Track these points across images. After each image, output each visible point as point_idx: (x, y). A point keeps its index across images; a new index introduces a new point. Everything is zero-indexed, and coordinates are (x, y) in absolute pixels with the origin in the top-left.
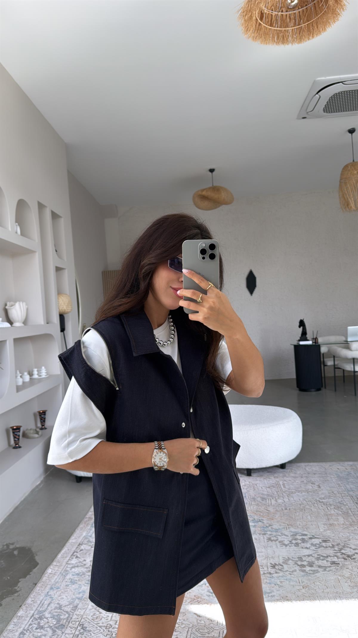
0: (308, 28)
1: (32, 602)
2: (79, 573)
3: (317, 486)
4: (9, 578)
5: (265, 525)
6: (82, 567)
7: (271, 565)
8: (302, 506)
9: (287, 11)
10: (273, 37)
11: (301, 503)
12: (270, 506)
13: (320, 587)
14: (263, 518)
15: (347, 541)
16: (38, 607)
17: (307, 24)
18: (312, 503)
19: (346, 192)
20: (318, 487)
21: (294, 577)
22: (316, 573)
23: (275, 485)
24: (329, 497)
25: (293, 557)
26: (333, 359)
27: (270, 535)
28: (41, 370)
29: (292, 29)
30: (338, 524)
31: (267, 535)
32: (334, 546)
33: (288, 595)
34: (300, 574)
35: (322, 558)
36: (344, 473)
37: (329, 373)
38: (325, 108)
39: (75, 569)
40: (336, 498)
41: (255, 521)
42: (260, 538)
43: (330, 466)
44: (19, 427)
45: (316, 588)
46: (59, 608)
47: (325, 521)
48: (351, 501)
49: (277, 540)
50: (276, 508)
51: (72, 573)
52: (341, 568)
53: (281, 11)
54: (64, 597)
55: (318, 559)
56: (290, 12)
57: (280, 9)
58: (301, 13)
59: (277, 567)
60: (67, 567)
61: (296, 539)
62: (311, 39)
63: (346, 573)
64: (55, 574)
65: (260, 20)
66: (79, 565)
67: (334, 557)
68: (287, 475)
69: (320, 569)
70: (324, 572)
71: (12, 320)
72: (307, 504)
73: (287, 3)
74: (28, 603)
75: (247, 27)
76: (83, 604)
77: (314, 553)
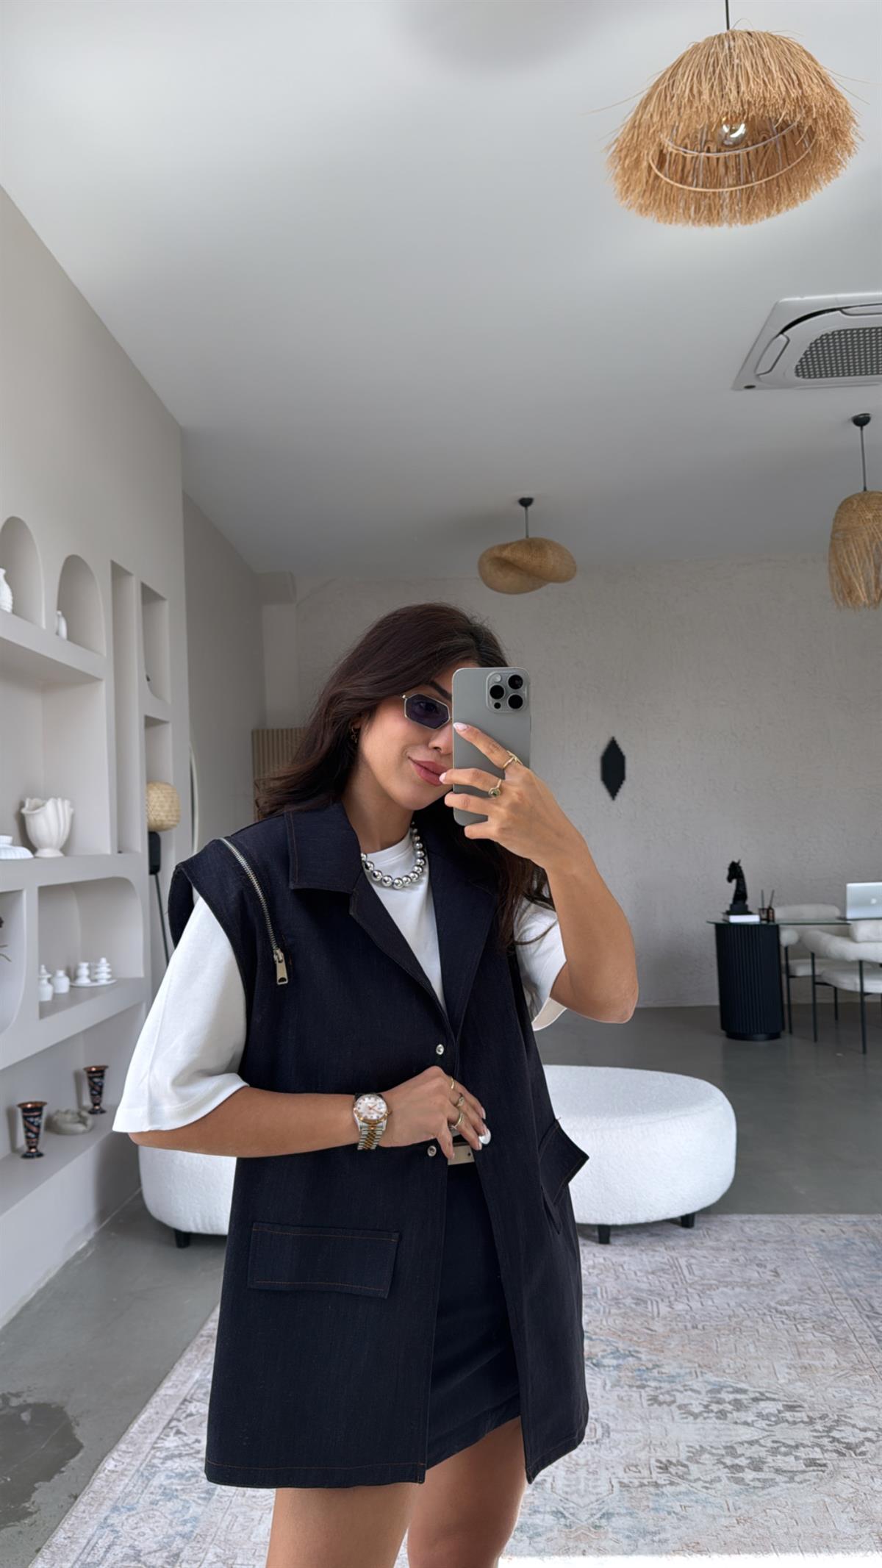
0: (767, 191)
1: (66, 1542)
2: (184, 1472)
3: (772, 1271)
4: (9, 1479)
5: (642, 1365)
6: (190, 1457)
7: (659, 1465)
8: (734, 1320)
9: (719, 151)
10: (687, 208)
11: (732, 1313)
12: (657, 1319)
13: (779, 1522)
14: (639, 1346)
15: (846, 1410)
16: (80, 1554)
17: (766, 182)
18: (759, 1314)
19: (847, 562)
20: (773, 1274)
21: (715, 1496)
22: (770, 1486)
23: (668, 1267)
24: (801, 1301)
25: (713, 1445)
26: (810, 961)
27: (656, 1388)
28: (97, 967)
29: (732, 192)
30: (823, 1367)
31: (647, 1389)
32: (814, 1421)
33: (700, 1540)
34: (733, 1492)
35: (783, 1449)
36: (836, 1242)
37: (799, 995)
38: (799, 367)
39: (175, 1462)
40: (819, 1303)
41: (618, 1354)
42: (631, 1396)
43: (803, 1223)
44: (39, 1105)
45: (769, 1524)
46: (135, 1557)
47: (792, 1359)
48: (853, 1311)
49: (674, 1402)
50: (670, 1325)
51: (164, 1470)
52: (832, 1475)
53: (706, 149)
54: (148, 1531)
55: (774, 1452)
56: (727, 154)
57: (704, 146)
58: (752, 157)
59: (673, 1470)
60: (154, 1457)
61: (719, 1402)
62: (773, 215)
63: (844, 1488)
64: (122, 1474)
65: (657, 167)
66: (184, 1452)
67: (813, 1448)
68: (698, 1245)
69: (780, 1476)
70: (788, 1485)
71: (34, 842)
72: (746, 1316)
73: (720, 132)
74: (58, 1542)
75: (628, 184)
76: (193, 1550)
77: (764, 1437)
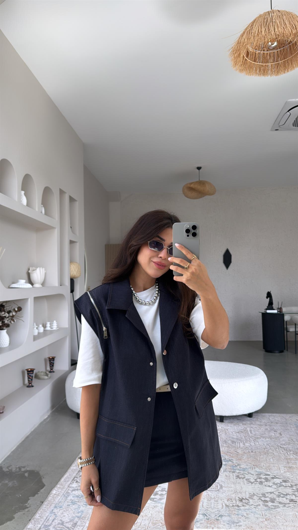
0: (284, 64)
1: (39, 518)
2: (78, 495)
3: (279, 433)
4: (21, 496)
5: (234, 464)
7: (239, 499)
8: (266, 450)
9: (267, 51)
10: (256, 70)
11: (265, 447)
12: (239, 448)
13: (280, 521)
14: (233, 458)
16: (44, 522)
17: (284, 61)
18: (274, 448)
20: (279, 434)
21: (258, 511)
22: (277, 508)
23: (244, 431)
24: (289, 444)
25: (258, 493)
26: (294, 326)
27: (239, 473)
28: (53, 324)
29: (272, 65)
30: (296, 467)
31: (236, 473)
32: (293, 486)
33: (253, 526)
34: (264, 509)
35: (282, 495)
37: (290, 338)
38: (294, 123)
39: (76, 492)
40: (295, 445)
41: (226, 460)
42: (230, 475)
43: (290, 417)
44: (33, 370)
45: (277, 521)
46: (62, 524)
47: (285, 464)
49: (244, 478)
50: (244, 451)
51: (72, 495)
53: (263, 50)
54: (66, 515)
55: (279, 496)
56: (270, 52)
57: (263, 49)
58: (279, 53)
59: (244, 501)
60: (69, 490)
61: (260, 478)
62: (286, 73)
64: (58, 495)
65: (246, 56)
66: (79, 489)
67: (292, 495)
68: (254, 423)
69: (281, 505)
70: (283, 508)
71: (33, 282)
72: (270, 449)
73: (268, 45)
74: (36, 518)
75: (236, 62)
76: (81, 522)
77: (275, 491)
